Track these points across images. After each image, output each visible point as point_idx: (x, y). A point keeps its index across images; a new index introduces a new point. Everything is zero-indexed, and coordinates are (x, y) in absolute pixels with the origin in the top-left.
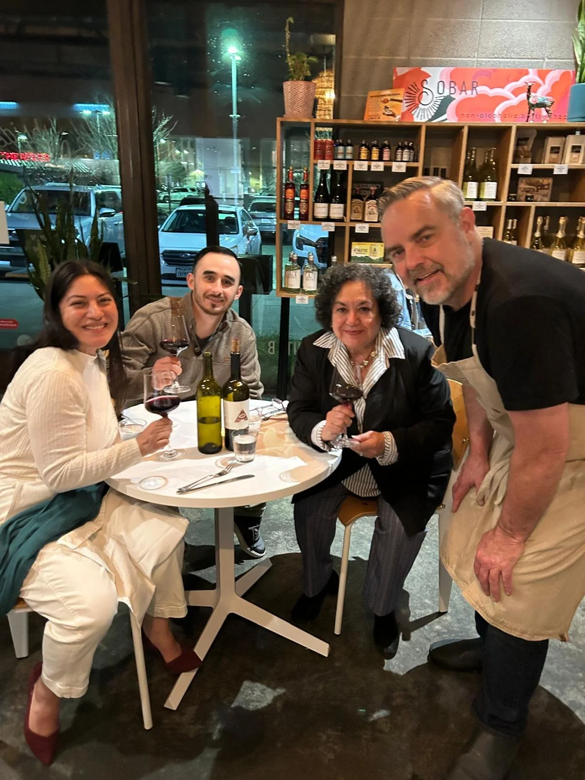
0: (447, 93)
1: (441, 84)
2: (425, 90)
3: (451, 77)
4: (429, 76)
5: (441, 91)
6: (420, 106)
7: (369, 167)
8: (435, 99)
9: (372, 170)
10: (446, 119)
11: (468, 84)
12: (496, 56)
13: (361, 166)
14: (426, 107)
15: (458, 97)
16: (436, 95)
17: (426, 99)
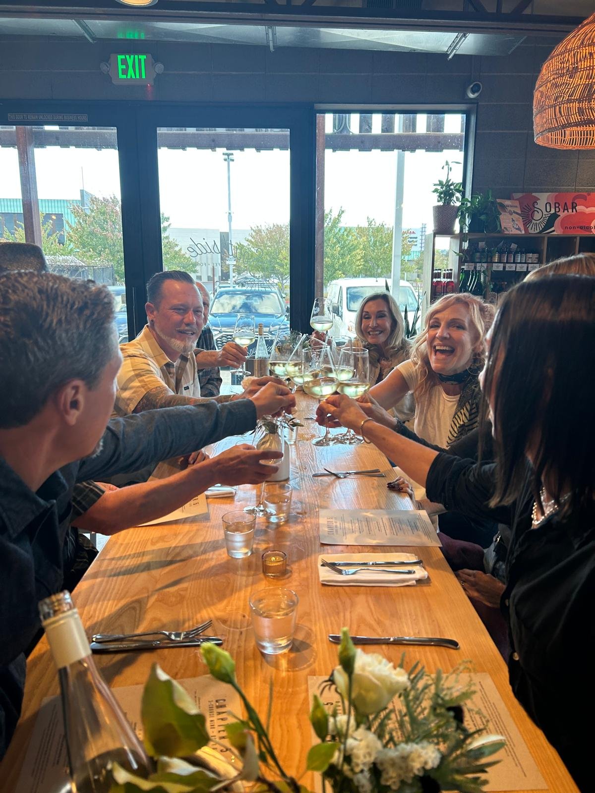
0: (553, 211)
1: (548, 205)
2: (536, 209)
3: (555, 200)
4: (539, 199)
5: (548, 210)
6: (533, 221)
7: (504, 268)
8: (544, 216)
9: (506, 270)
10: (554, 231)
11: (569, 205)
12: (590, 185)
13: (498, 267)
14: (538, 222)
15: (562, 214)
16: (545, 213)
17: (537, 216)
